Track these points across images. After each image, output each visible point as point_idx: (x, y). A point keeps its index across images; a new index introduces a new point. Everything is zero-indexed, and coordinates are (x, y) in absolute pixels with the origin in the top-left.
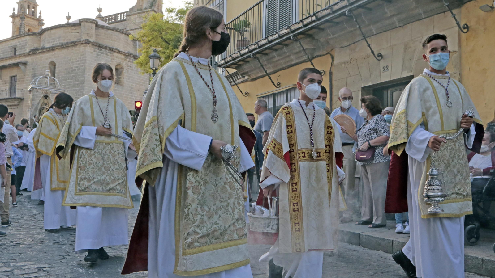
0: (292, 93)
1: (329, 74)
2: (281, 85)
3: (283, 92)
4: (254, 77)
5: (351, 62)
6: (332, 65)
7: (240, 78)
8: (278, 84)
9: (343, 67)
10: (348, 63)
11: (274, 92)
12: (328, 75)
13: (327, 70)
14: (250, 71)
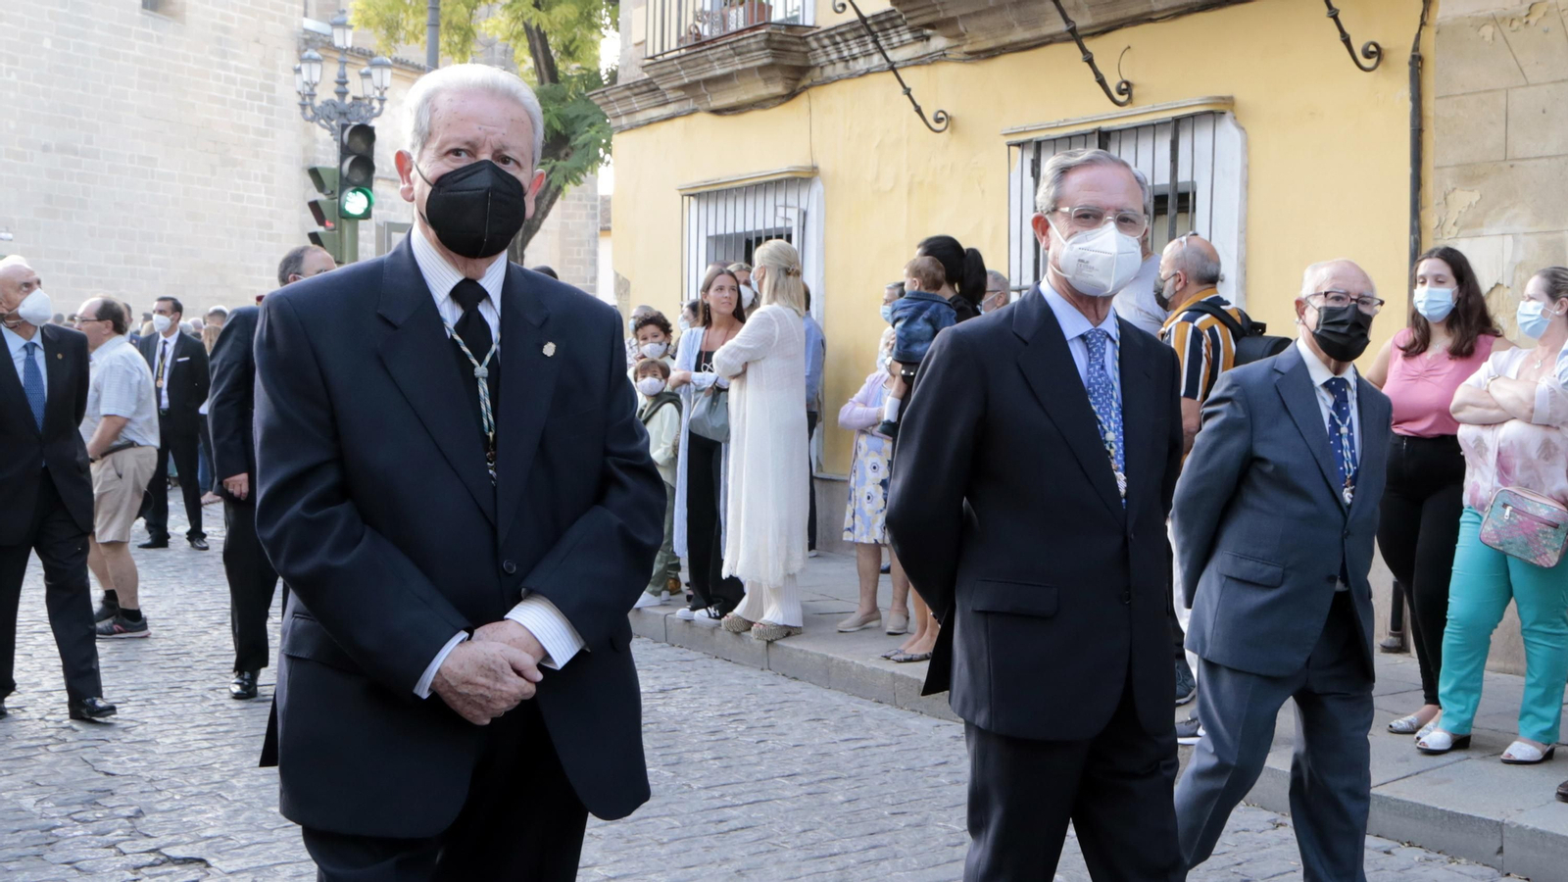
0: (1203, 136)
1: (1411, 64)
2: (1135, 92)
3: (1153, 128)
4: (990, 44)
5: (1533, 20)
6: (1423, 24)
7: (902, 44)
8: (1124, 86)
9: (1488, 38)
10: (1516, 24)
11: (1105, 126)
12: (1407, 69)
13: (1399, 44)
14: (964, 16)
